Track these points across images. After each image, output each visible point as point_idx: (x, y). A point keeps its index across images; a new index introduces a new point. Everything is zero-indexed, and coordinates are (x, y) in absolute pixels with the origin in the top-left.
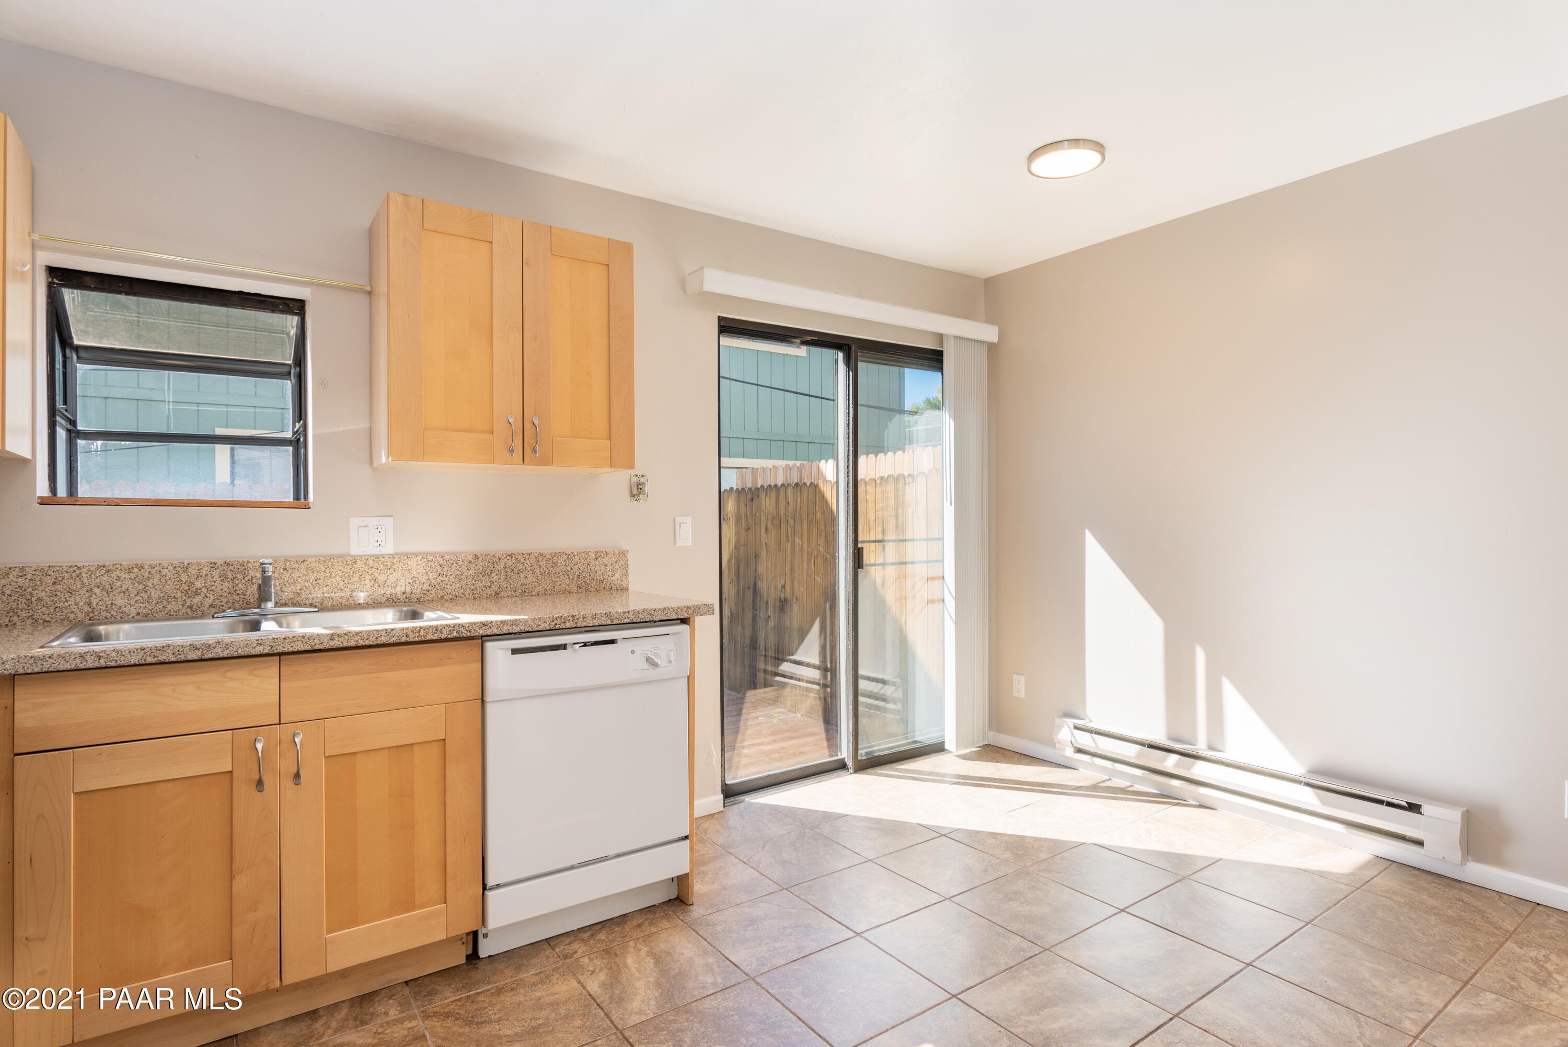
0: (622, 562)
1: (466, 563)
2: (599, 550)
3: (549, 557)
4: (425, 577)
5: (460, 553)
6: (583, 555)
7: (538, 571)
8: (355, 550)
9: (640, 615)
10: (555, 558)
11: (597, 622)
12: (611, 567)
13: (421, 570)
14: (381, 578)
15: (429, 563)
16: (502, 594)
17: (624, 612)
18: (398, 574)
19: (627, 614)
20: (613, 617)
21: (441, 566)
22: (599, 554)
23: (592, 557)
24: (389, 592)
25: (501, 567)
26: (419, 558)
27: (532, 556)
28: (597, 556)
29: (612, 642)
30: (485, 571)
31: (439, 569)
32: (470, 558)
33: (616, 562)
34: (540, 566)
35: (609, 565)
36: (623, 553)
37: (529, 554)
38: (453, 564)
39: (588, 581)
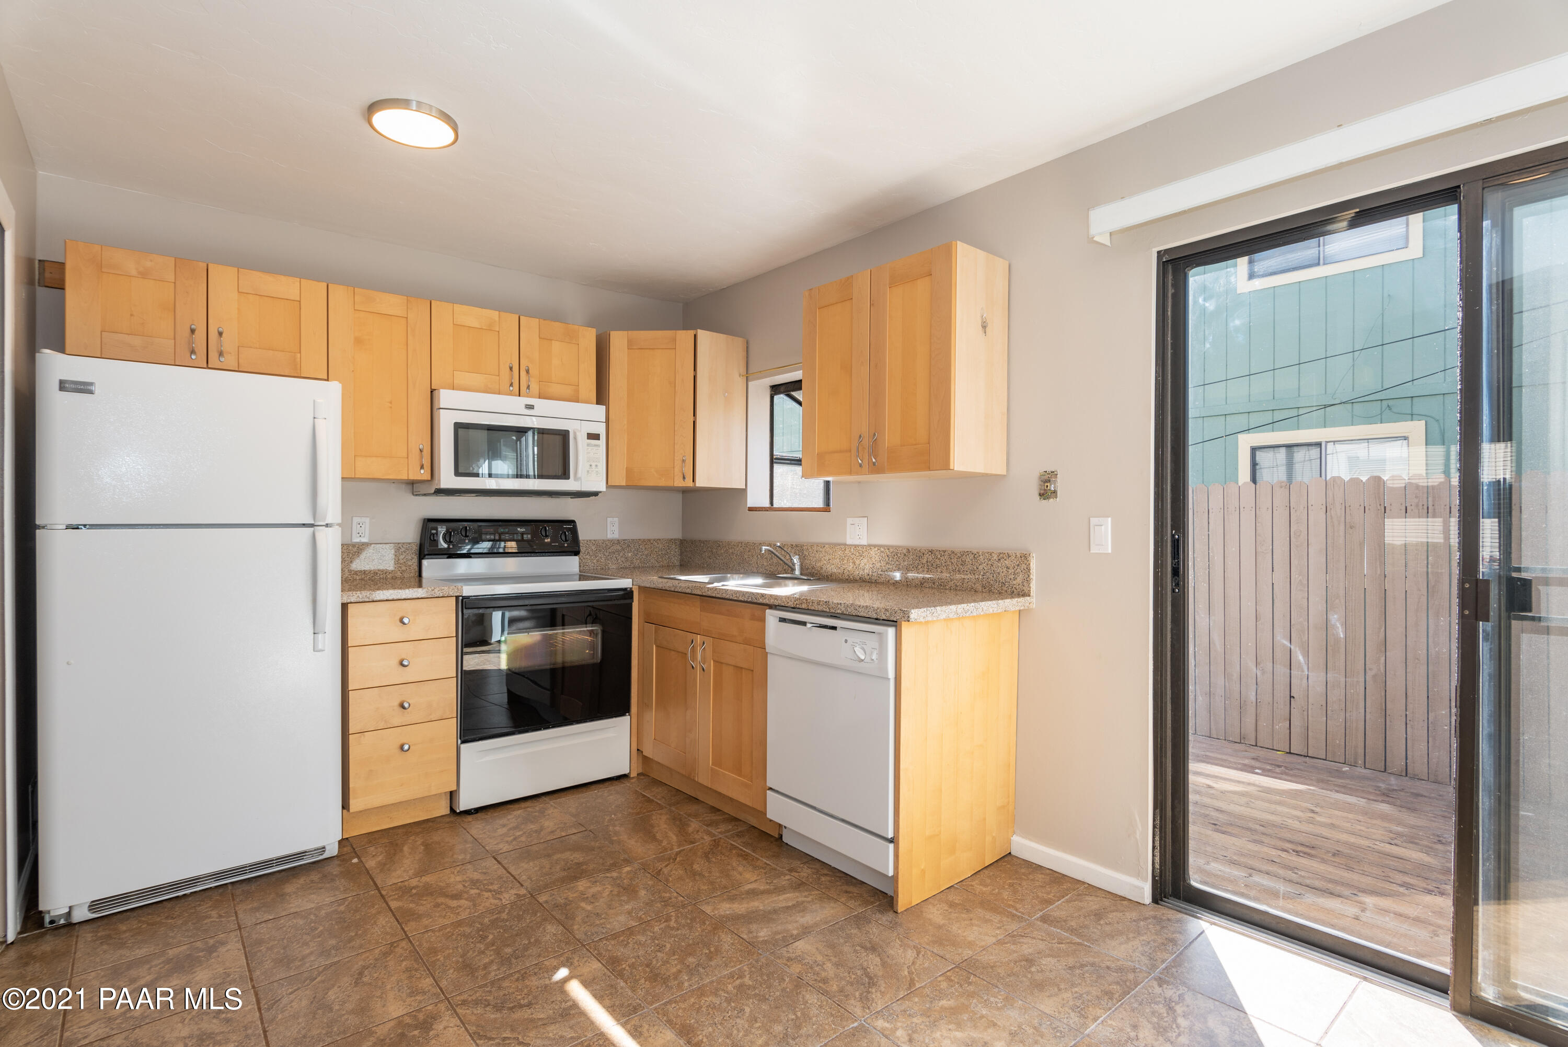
0: (1024, 566)
1: (902, 556)
2: (1001, 551)
3: (959, 555)
4: (879, 564)
5: (899, 547)
6: (987, 555)
7: (950, 568)
8: (849, 542)
9: (849, 609)
10: (964, 556)
11: (820, 608)
12: (1013, 571)
13: (877, 558)
14: (857, 562)
15: (882, 554)
16: (925, 584)
17: (838, 604)
18: (865, 560)
19: (839, 606)
20: (830, 607)
21: (888, 556)
22: (1001, 555)
23: (994, 558)
24: (861, 573)
25: (924, 561)
26: (876, 549)
27: (946, 553)
28: (1000, 557)
29: (834, 628)
30: (914, 563)
31: (887, 559)
32: (905, 551)
33: (1018, 565)
34: (952, 563)
35: (1011, 568)
36: (1025, 557)
37: (944, 551)
38: (894, 555)
39: (992, 582)
